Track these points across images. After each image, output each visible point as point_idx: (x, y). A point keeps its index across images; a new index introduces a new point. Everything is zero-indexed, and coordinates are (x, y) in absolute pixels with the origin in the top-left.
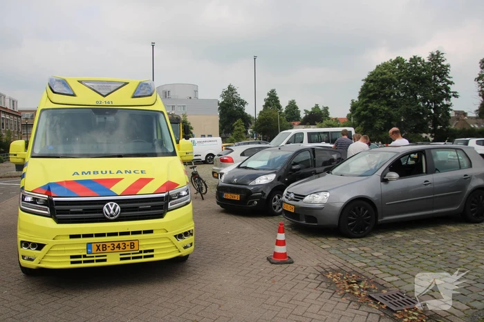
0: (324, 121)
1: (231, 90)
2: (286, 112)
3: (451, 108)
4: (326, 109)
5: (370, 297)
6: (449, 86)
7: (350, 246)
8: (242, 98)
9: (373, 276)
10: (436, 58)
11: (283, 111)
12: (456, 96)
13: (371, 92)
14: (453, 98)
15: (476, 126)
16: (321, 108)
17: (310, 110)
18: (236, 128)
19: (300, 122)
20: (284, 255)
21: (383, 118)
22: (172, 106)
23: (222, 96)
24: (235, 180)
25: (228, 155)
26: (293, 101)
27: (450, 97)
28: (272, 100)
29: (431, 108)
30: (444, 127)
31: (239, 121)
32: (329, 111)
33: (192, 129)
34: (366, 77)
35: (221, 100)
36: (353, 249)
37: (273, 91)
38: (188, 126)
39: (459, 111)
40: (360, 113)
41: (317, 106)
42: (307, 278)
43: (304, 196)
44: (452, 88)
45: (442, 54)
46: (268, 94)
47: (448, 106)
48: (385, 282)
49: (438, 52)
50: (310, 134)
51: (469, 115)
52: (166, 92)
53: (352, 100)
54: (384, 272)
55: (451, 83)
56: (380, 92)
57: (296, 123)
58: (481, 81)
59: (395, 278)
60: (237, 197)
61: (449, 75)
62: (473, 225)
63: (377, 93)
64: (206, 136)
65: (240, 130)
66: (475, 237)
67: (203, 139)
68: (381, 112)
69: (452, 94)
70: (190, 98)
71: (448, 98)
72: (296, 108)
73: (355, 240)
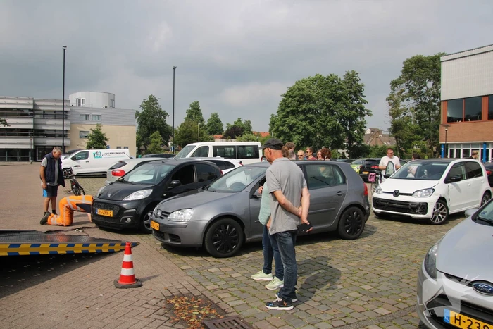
0: (244, 135)
1: (152, 100)
2: (209, 125)
3: (365, 125)
4: (248, 123)
5: (204, 324)
6: (363, 104)
7: (212, 266)
8: (163, 110)
9: (219, 300)
10: (352, 78)
11: (206, 124)
12: (370, 115)
13: (289, 107)
14: (366, 116)
15: (389, 144)
16: (243, 122)
17: (232, 124)
18: (153, 140)
19: (221, 136)
20: (132, 278)
21: (299, 134)
22: (86, 115)
23: (142, 106)
24: (109, 195)
25: (120, 169)
26: (216, 114)
27: (364, 115)
28: (195, 112)
29: (346, 125)
30: (359, 143)
31: (156, 133)
32: (251, 125)
33: (106, 139)
34: (286, 92)
35: (141, 111)
36: (213, 270)
37: (196, 104)
38: (103, 137)
39: (375, 129)
40: (278, 128)
41: (239, 120)
42: (147, 303)
43: (169, 213)
44: (366, 107)
45: (357, 74)
46: (192, 106)
47: (362, 123)
48: (228, 307)
49: (353, 72)
50: (215, 148)
51: (383, 133)
52: (80, 100)
53: (272, 115)
54: (233, 296)
55: (365, 102)
56: (297, 108)
57: (218, 136)
58: (392, 101)
59: (241, 302)
60: (110, 213)
61: (363, 94)
62: (346, 242)
63: (295, 108)
64: (122, 147)
65: (157, 142)
66: (343, 255)
67: (119, 150)
68: (298, 128)
69: (366, 112)
70: (106, 107)
71: (362, 115)
72: (218, 121)
73: (220, 260)
